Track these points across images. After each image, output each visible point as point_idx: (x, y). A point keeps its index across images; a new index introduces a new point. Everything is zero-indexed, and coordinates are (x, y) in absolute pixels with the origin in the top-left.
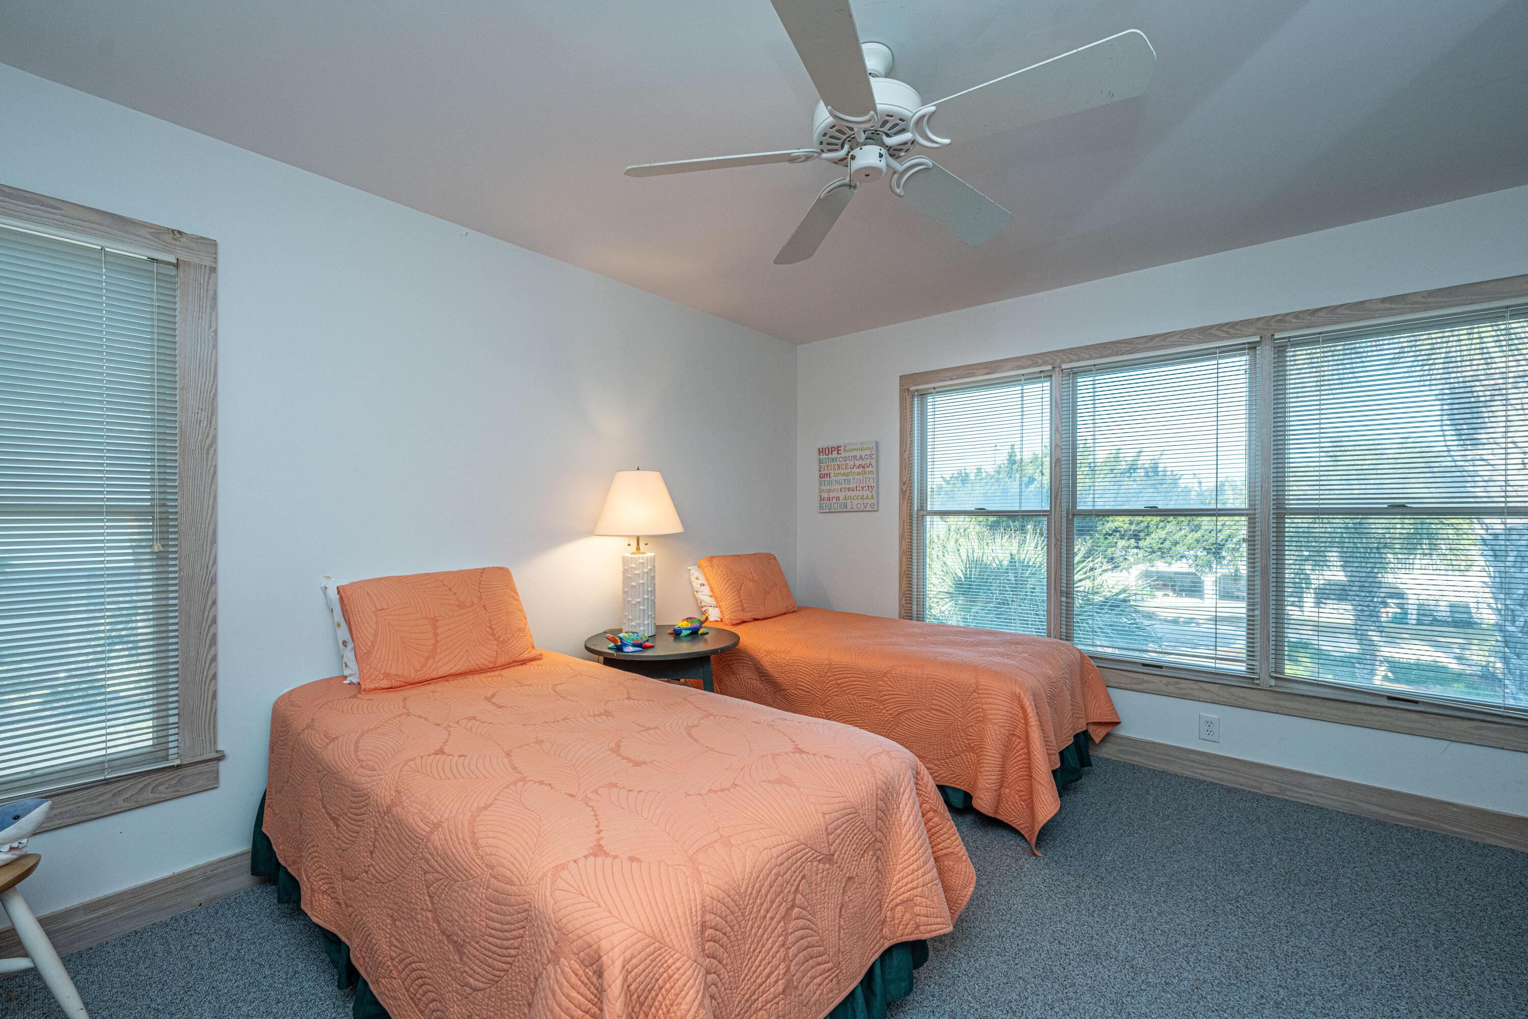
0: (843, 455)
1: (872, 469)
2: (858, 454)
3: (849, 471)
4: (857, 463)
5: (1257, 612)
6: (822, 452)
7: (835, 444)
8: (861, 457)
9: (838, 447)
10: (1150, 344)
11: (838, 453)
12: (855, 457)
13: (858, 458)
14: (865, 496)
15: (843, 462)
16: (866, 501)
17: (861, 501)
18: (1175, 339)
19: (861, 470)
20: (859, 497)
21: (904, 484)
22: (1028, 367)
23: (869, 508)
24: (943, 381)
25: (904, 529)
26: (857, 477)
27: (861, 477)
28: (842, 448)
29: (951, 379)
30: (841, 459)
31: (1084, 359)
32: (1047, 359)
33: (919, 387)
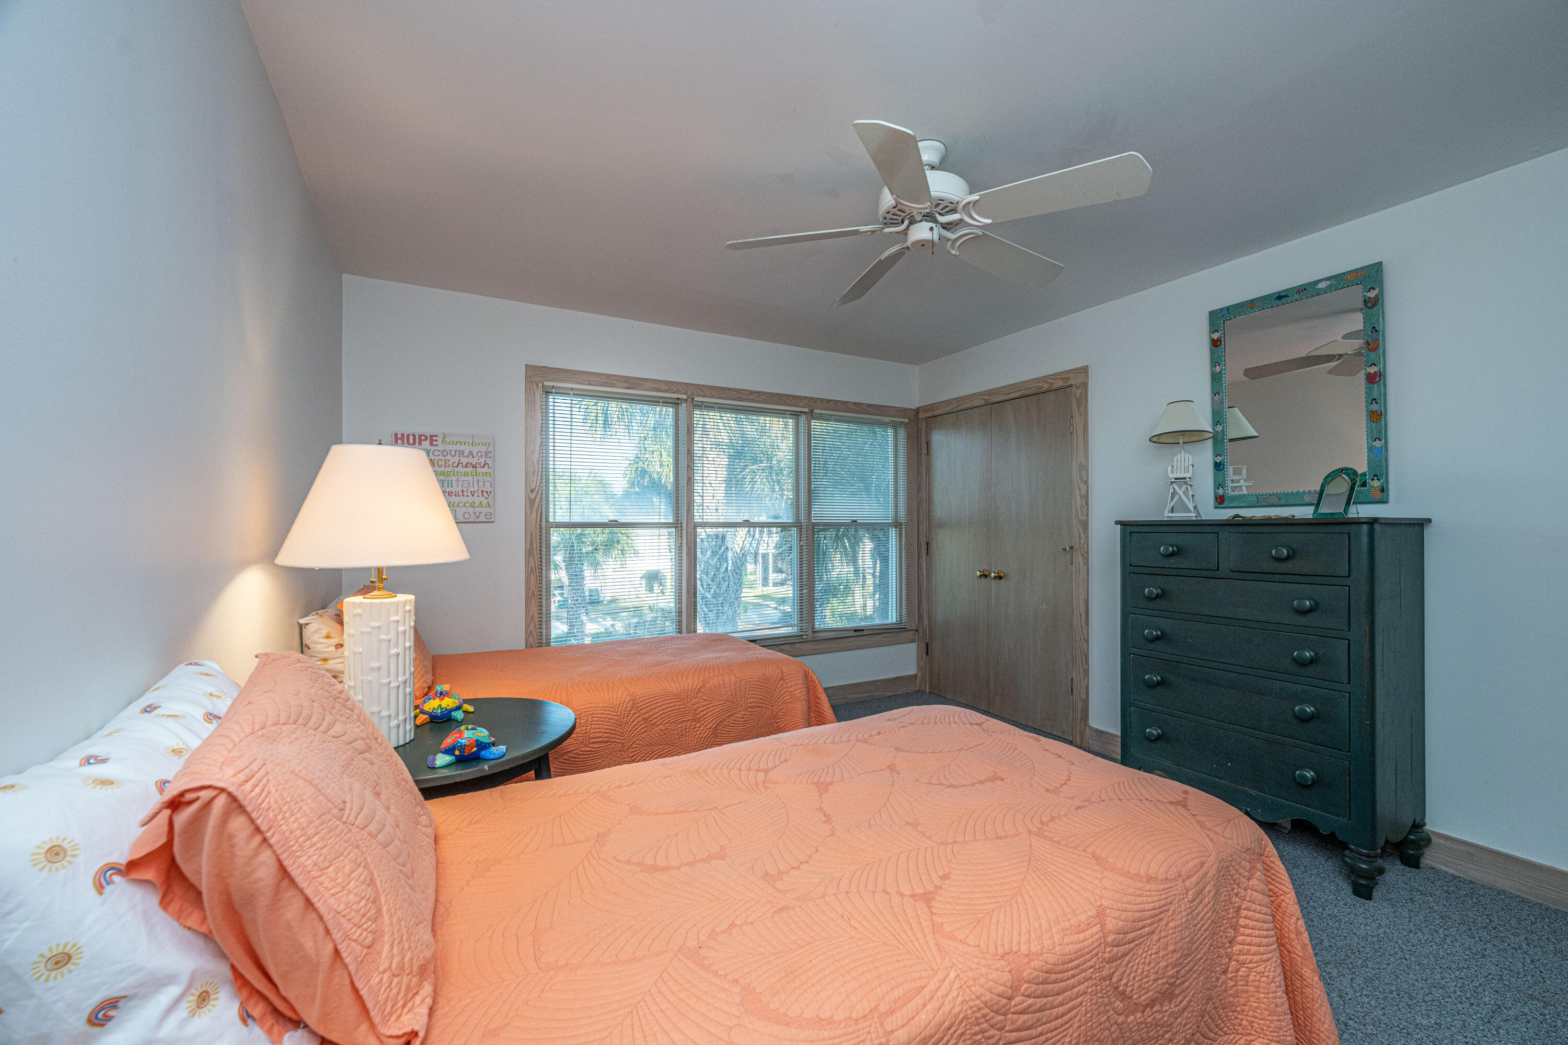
0: (441, 447)
1: (489, 470)
2: (467, 449)
3: (451, 469)
4: (464, 461)
5: (805, 591)
6: (402, 439)
7: (428, 431)
8: (471, 453)
9: (432, 436)
10: (751, 397)
11: (431, 444)
12: (462, 453)
13: (466, 454)
14: (477, 504)
15: (441, 457)
16: (477, 510)
17: (471, 510)
18: (764, 397)
19: (470, 470)
20: (467, 505)
21: (532, 491)
22: (665, 391)
23: (482, 518)
24: (579, 383)
25: (532, 544)
26: (463, 478)
27: (470, 479)
28: (440, 439)
29: (590, 384)
30: (436, 453)
31: (708, 397)
32: (680, 388)
33: (556, 384)
